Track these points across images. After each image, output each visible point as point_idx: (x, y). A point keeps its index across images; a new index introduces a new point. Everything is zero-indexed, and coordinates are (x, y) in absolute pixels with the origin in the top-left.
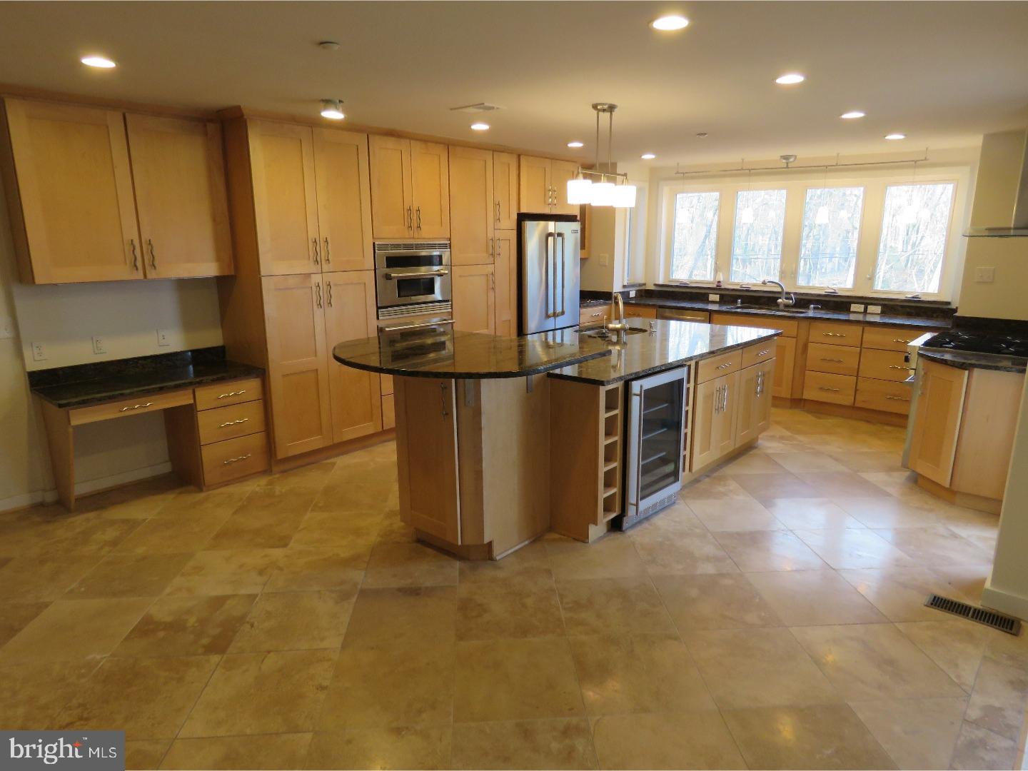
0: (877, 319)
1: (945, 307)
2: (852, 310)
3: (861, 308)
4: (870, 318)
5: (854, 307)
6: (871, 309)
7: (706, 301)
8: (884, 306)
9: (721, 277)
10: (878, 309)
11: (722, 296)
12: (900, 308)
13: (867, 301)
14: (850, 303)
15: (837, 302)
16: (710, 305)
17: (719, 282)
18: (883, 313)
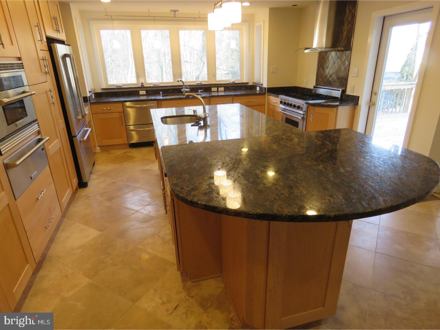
0: (223, 94)
1: (246, 85)
2: (212, 90)
3: (215, 89)
4: (220, 94)
5: (214, 89)
6: (220, 89)
7: (139, 95)
8: (225, 87)
9: (142, 80)
10: (222, 89)
11: (147, 91)
12: (231, 88)
13: (218, 86)
14: (211, 88)
15: (205, 87)
16: (141, 97)
17: (142, 83)
18: (225, 90)
